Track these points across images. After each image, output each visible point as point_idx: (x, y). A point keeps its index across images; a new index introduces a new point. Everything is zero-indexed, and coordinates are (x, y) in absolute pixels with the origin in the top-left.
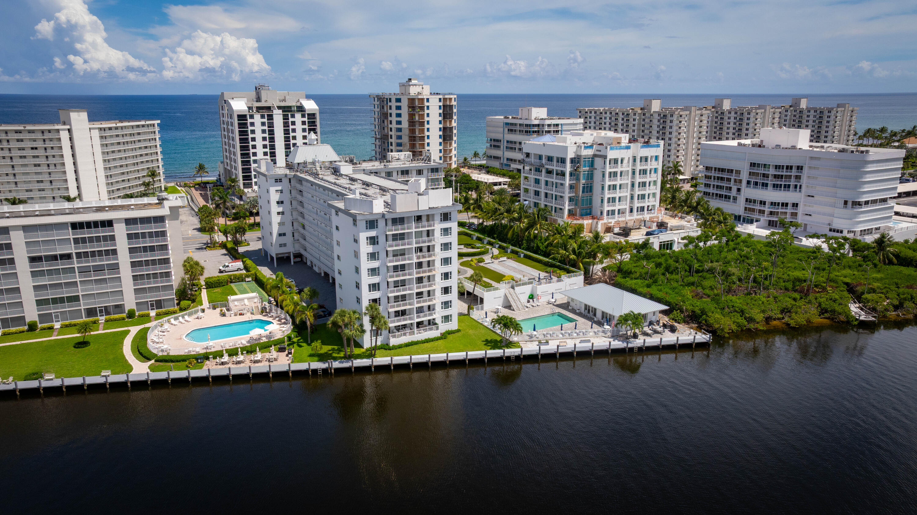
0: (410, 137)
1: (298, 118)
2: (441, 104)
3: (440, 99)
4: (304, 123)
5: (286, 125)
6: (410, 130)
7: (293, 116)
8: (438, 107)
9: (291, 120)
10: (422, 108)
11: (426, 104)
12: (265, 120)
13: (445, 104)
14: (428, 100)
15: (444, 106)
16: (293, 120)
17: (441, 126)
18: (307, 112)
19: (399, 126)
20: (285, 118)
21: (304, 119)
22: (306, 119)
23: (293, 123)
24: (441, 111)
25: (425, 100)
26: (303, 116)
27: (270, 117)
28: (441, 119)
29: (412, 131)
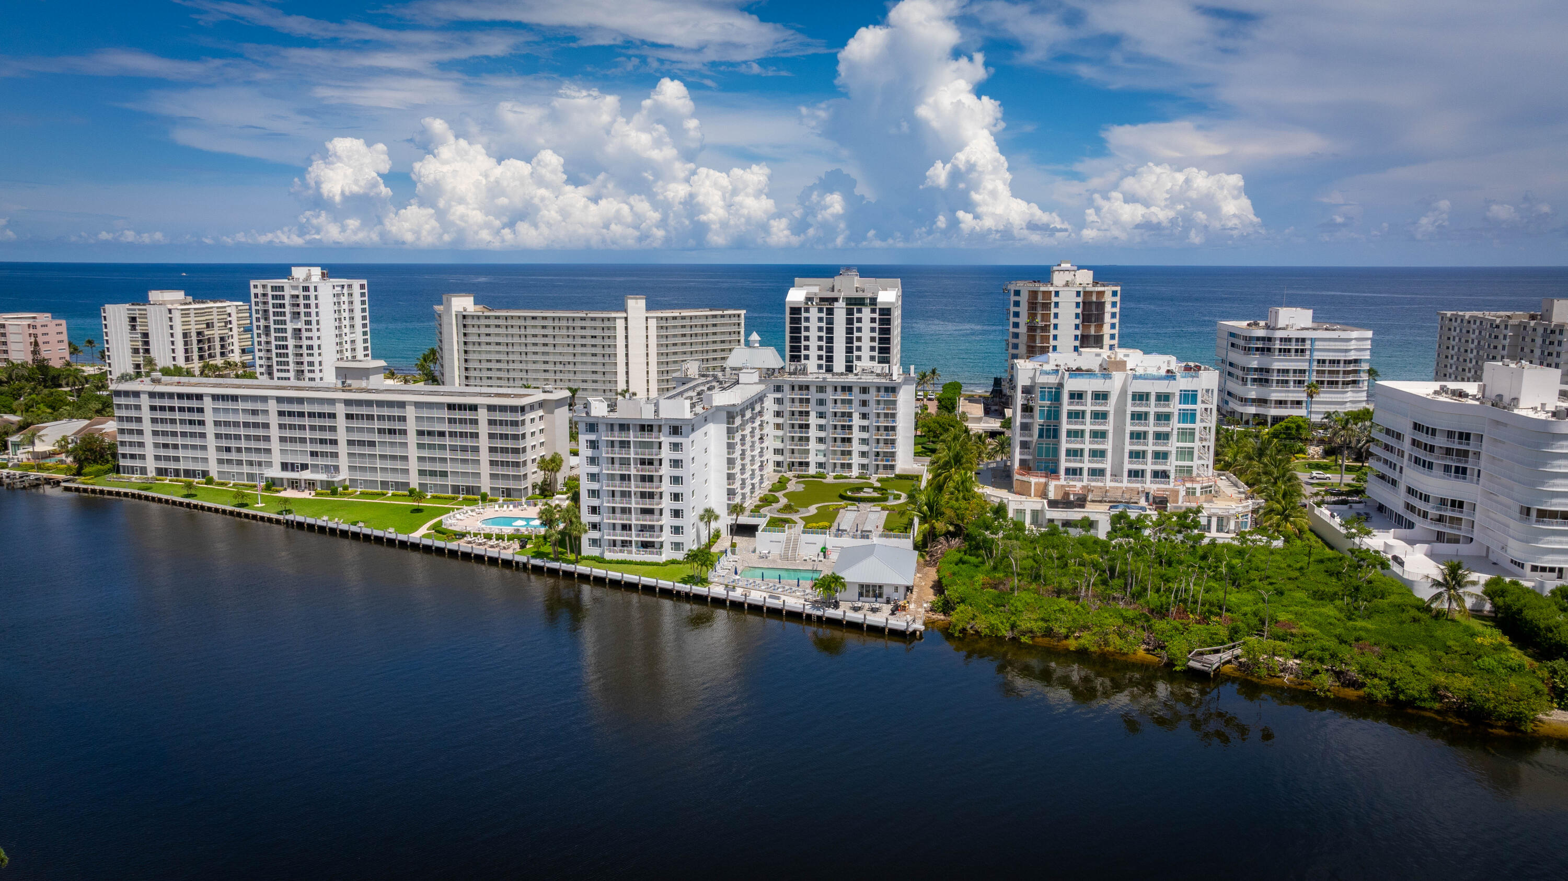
0: (1028, 346)
1: (866, 314)
2: (1080, 300)
3: (1078, 294)
4: (873, 320)
5: (850, 321)
6: (1028, 336)
7: (859, 311)
8: (1074, 305)
9: (856, 315)
10: (1046, 306)
11: (1054, 299)
12: (824, 315)
13: (1087, 301)
14: (1057, 293)
15: (1084, 303)
16: (859, 315)
17: (1078, 333)
18: (878, 307)
19: (1016, 330)
20: (850, 312)
21: (874, 315)
22: (876, 316)
23: (859, 320)
24: (1079, 311)
25: (1053, 294)
26: (873, 311)
27: (830, 312)
28: (1078, 321)
29: (1032, 338)
